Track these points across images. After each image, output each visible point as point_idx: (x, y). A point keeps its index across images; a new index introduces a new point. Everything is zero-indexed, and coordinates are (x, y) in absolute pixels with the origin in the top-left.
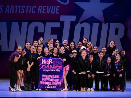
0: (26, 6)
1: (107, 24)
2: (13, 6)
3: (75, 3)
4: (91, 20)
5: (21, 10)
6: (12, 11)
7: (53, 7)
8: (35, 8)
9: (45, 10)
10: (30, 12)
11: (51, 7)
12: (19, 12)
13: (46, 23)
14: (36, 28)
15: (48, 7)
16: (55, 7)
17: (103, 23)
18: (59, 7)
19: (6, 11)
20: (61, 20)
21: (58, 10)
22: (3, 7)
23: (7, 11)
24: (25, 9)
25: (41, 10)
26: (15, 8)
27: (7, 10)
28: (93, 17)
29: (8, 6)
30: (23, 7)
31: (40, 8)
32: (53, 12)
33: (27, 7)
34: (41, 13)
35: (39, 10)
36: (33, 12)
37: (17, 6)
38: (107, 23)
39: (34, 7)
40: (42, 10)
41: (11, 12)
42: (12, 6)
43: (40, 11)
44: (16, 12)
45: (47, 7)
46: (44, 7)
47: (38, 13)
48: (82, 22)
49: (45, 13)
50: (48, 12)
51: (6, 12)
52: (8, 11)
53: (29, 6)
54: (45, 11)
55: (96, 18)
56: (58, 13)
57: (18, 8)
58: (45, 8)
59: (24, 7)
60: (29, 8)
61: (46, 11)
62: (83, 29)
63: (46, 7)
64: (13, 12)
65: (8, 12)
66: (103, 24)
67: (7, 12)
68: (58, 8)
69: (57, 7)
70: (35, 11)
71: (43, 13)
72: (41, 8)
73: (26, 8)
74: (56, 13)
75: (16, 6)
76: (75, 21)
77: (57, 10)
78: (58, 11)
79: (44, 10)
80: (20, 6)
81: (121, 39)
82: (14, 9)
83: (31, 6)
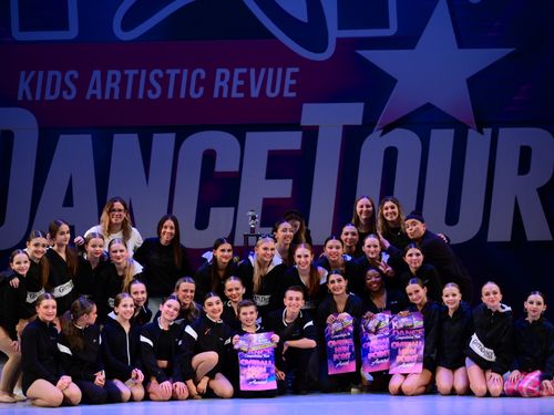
0: (168, 71)
1: (488, 131)
2: (118, 74)
3: (360, 52)
4: (424, 120)
5: (148, 85)
6: (112, 90)
7: (271, 71)
8: (203, 76)
9: (242, 83)
10: (182, 95)
11: (263, 71)
12: (141, 96)
13: (249, 135)
14: (209, 157)
15: (253, 71)
16: (280, 70)
17: (470, 131)
18: (296, 70)
19: (90, 92)
20: (304, 122)
21: (294, 82)
22: (76, 76)
23: (94, 92)
24: (164, 82)
25: (227, 82)
26: (125, 78)
27: (95, 88)
28: (429, 107)
29: (97, 74)
30: (156, 76)
31: (223, 76)
32: (273, 90)
33: (173, 73)
34: (225, 95)
35: (218, 83)
36: (197, 91)
37: (131, 73)
38: (484, 130)
39: (199, 75)
40: (230, 84)
41: (107, 97)
42: (110, 73)
43: (221, 89)
44: (128, 96)
45: (249, 72)
46: (237, 71)
47: (216, 95)
48: (387, 129)
49: (241, 95)
50: (255, 93)
51: (88, 97)
52: (98, 93)
53: (178, 71)
54: (240, 89)
55: (442, 109)
56: (293, 94)
57: (137, 78)
58: (241, 76)
59: (161, 75)
60: (178, 78)
61: (245, 89)
62: (391, 156)
63: (244, 70)
64: (116, 96)
65: (99, 97)
66: (472, 134)
67: (94, 96)
68: (293, 76)
69: (289, 71)
70: (201, 90)
71: (235, 94)
72: (227, 78)
73: (167, 77)
74: (287, 94)
75: (126, 72)
76: (360, 123)
77: (289, 82)
78: (292, 89)
79: (237, 82)
80: (144, 72)
81: (541, 191)
82: (119, 85)
83: (186, 71)
